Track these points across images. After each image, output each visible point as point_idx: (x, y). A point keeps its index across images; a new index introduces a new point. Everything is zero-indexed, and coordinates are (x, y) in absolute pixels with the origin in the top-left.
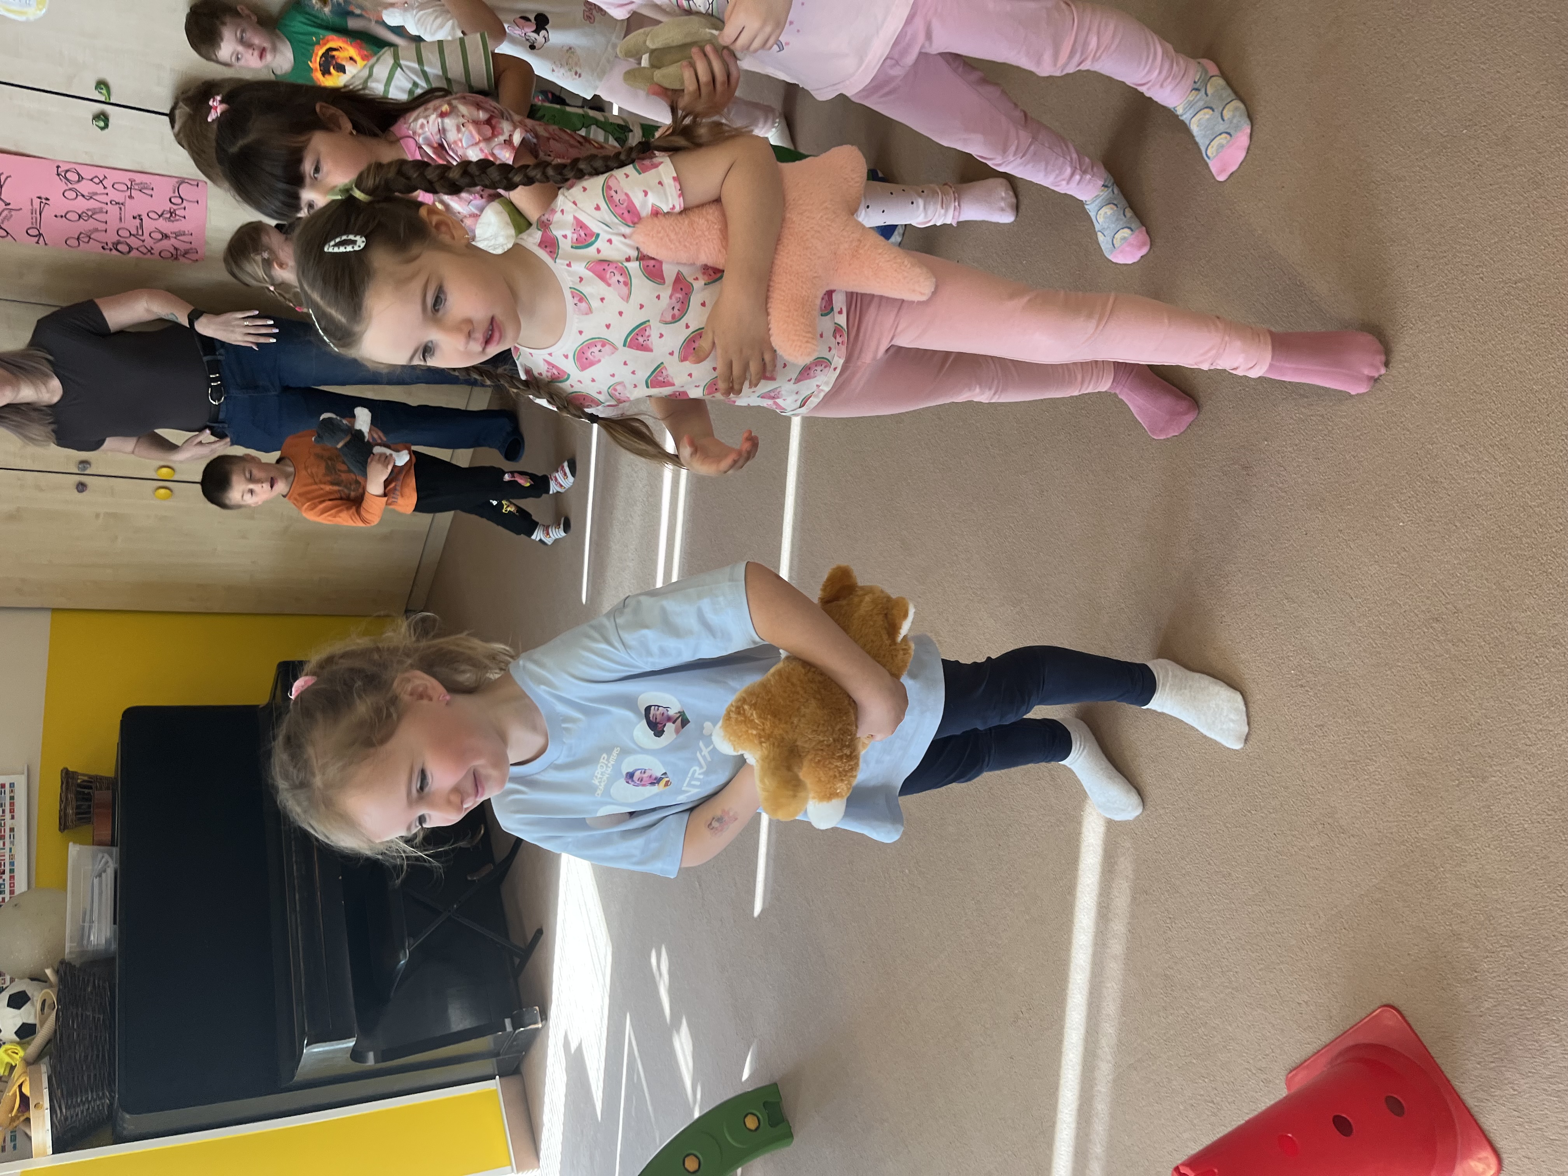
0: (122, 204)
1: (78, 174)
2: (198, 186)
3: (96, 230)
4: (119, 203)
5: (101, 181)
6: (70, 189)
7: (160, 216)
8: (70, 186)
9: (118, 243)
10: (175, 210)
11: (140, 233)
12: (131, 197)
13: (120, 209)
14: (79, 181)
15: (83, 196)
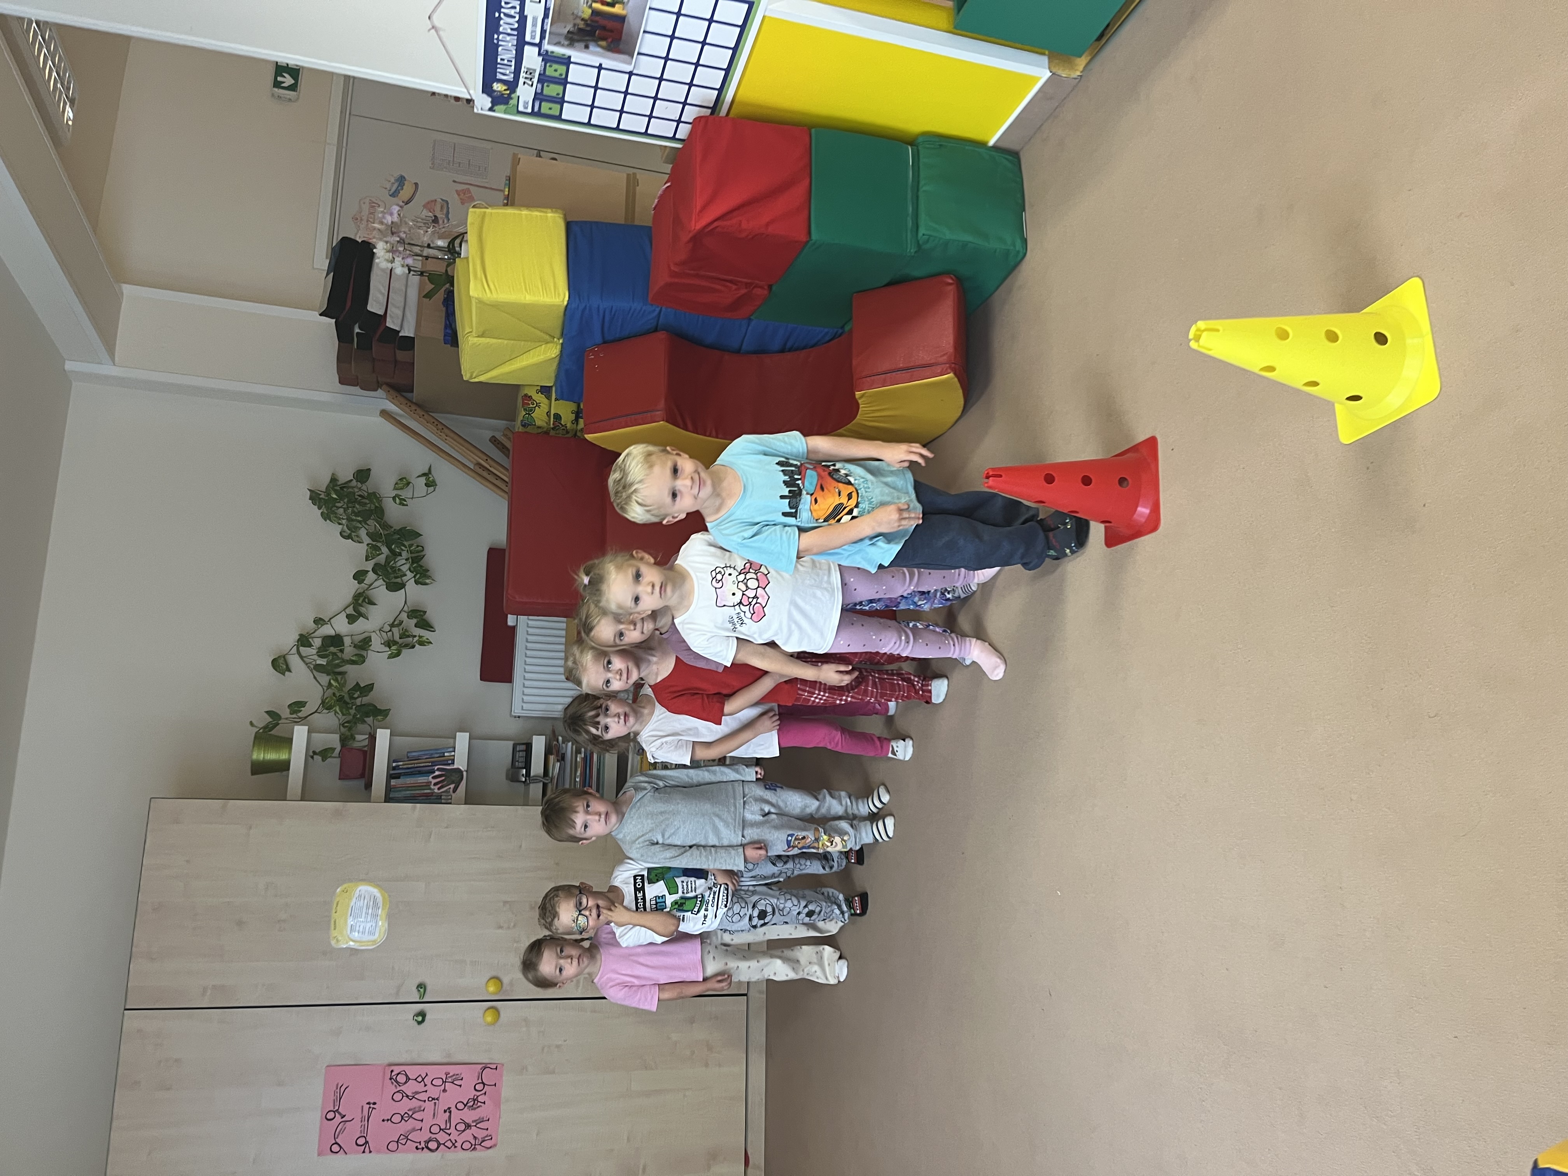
0: (437, 1099)
1: (406, 1075)
2: (496, 1069)
3: (414, 1130)
4: (433, 1099)
5: (423, 1080)
6: (398, 1092)
7: (465, 1106)
8: (399, 1088)
9: (430, 1140)
10: (478, 1097)
11: (448, 1127)
12: (445, 1091)
13: (435, 1103)
14: (406, 1083)
15: (407, 1096)
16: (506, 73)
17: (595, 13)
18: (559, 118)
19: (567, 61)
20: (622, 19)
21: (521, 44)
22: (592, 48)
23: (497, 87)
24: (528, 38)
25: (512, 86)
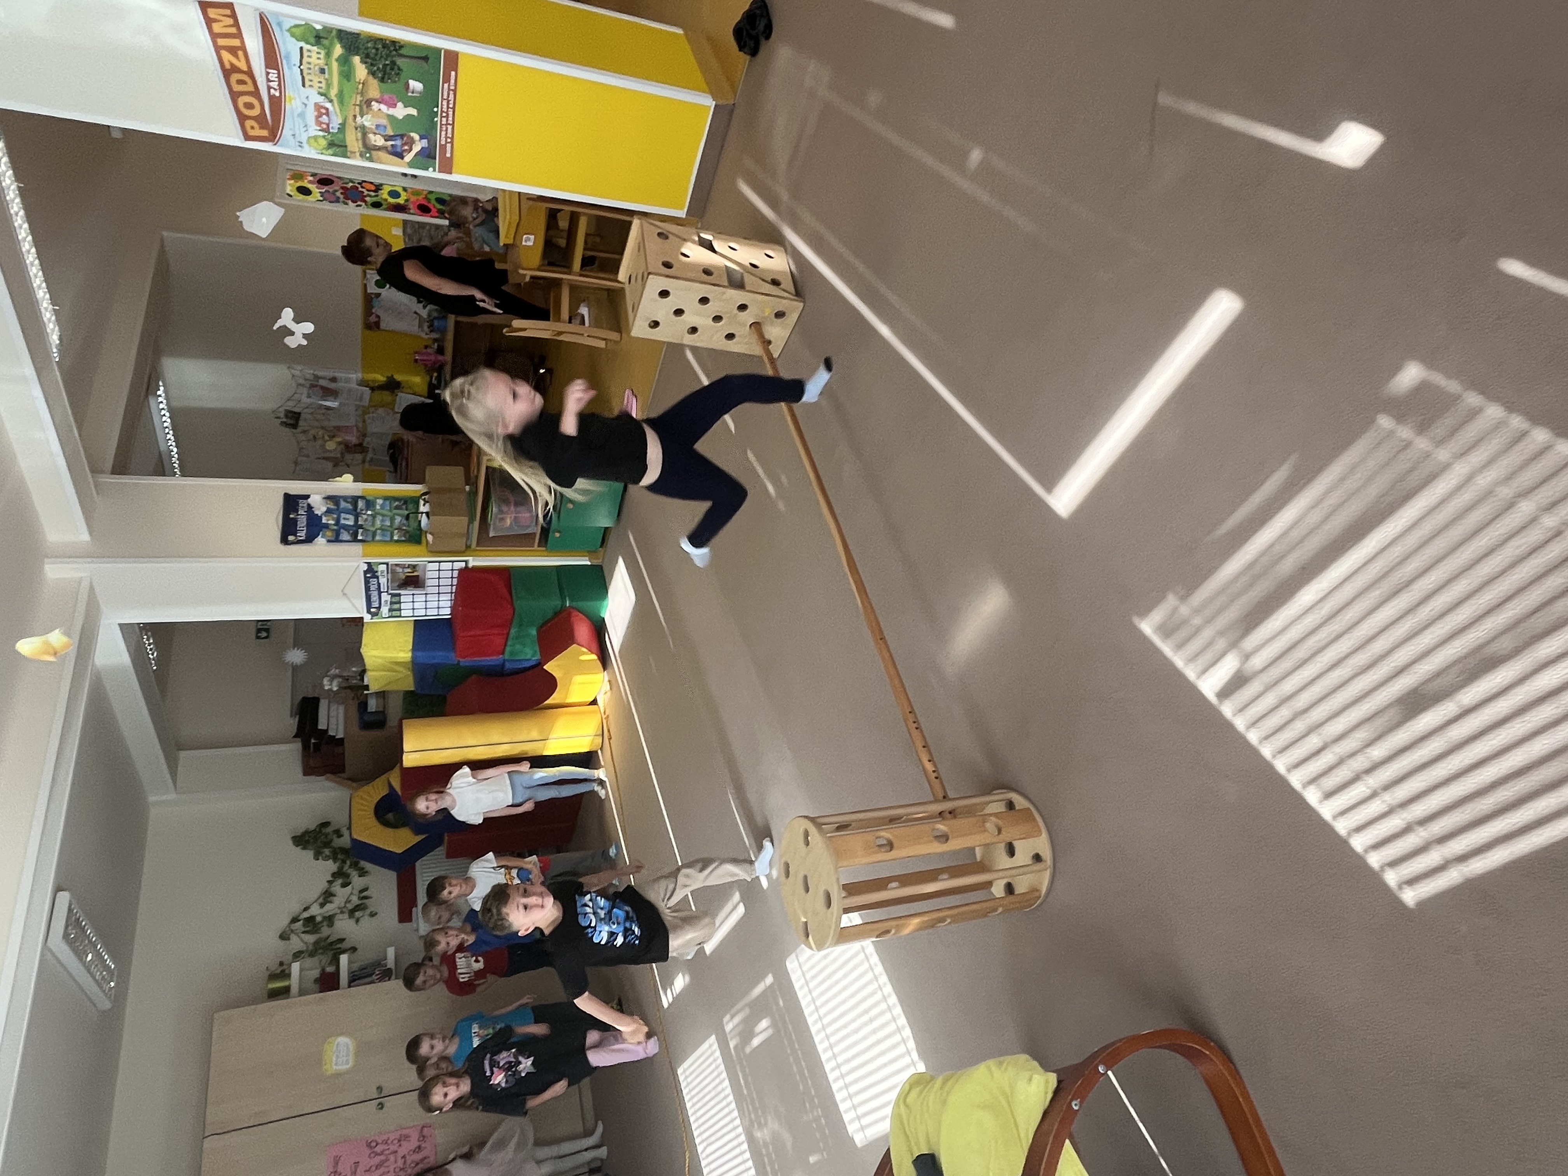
0: (396, 1149)
1: (376, 1142)
2: (430, 1126)
5: (387, 1142)
6: (372, 1152)
7: (413, 1150)
8: (373, 1150)
10: (420, 1143)
11: (405, 1165)
12: (400, 1143)
14: (376, 1146)
15: (378, 1154)
16: (376, 605)
17: (407, 577)
18: (400, 616)
19: (399, 595)
20: (418, 576)
21: (380, 593)
22: (409, 588)
23: (372, 610)
24: (382, 590)
25: (379, 608)
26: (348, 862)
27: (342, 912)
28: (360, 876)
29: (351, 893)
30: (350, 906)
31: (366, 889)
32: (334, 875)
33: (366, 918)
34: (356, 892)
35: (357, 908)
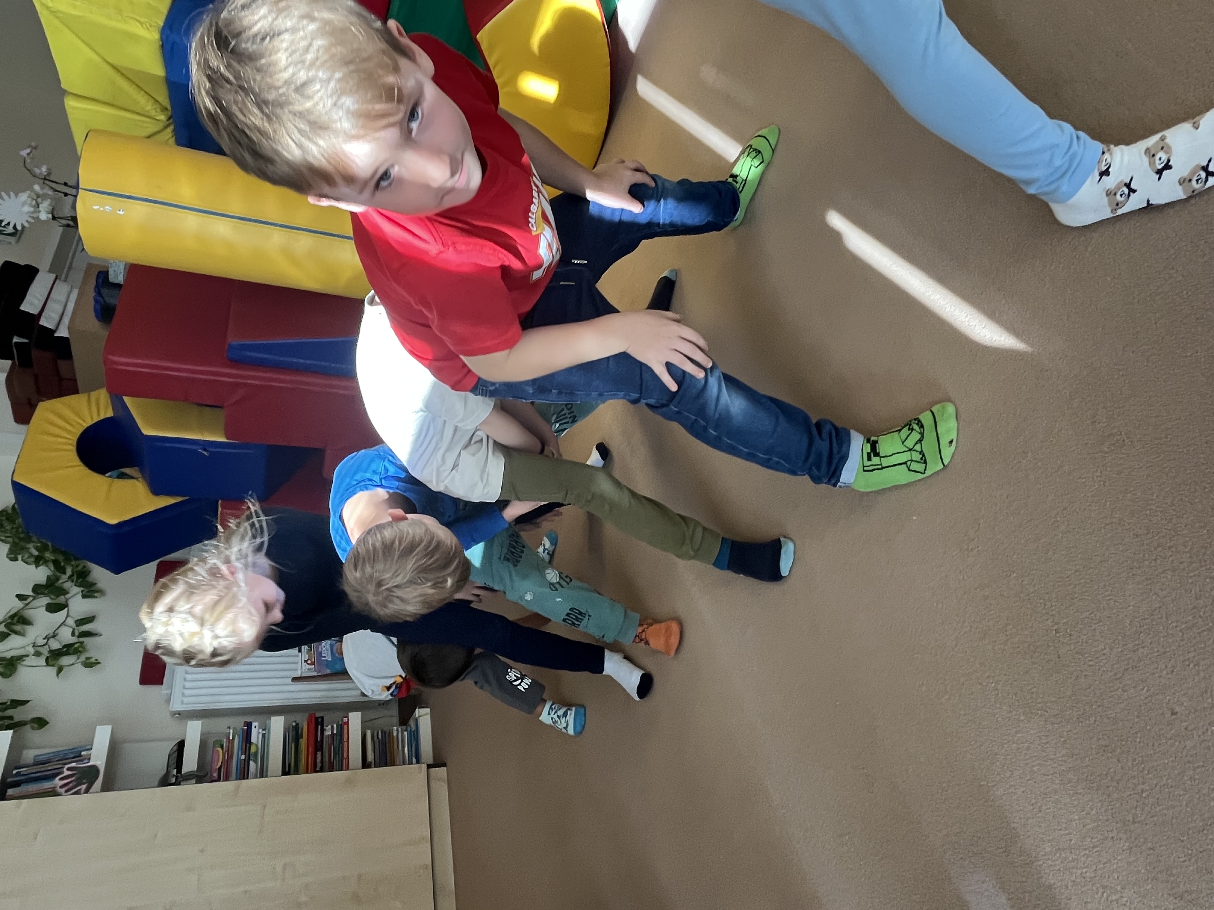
26: (69, 571)
27: (38, 654)
28: (84, 596)
29: (63, 623)
30: (55, 645)
31: (90, 620)
32: (38, 590)
33: (79, 667)
34: (71, 622)
35: (68, 650)
